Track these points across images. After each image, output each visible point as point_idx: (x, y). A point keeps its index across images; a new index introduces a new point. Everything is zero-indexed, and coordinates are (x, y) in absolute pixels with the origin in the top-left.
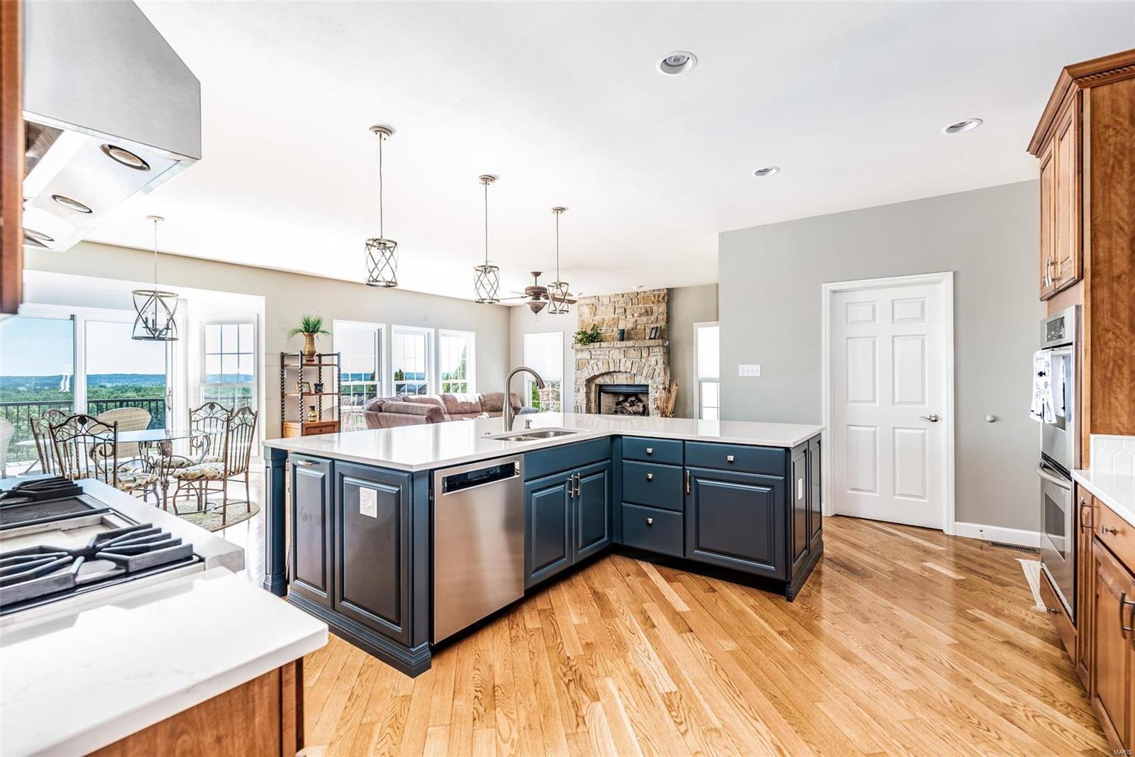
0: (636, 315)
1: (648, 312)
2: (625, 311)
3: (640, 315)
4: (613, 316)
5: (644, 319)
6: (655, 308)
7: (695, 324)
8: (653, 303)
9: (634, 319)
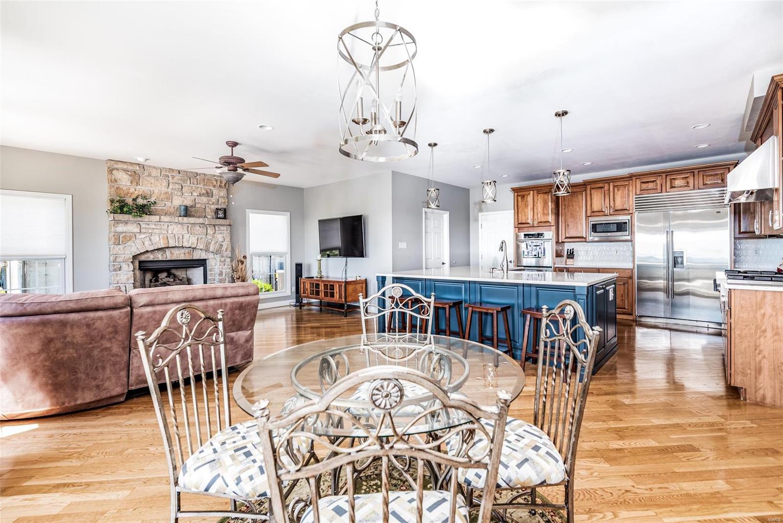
0: (195, 194)
1: (209, 194)
2: (182, 187)
3: (200, 195)
4: (166, 190)
5: (204, 199)
6: (215, 191)
7: (247, 210)
8: (214, 186)
9: (193, 198)
